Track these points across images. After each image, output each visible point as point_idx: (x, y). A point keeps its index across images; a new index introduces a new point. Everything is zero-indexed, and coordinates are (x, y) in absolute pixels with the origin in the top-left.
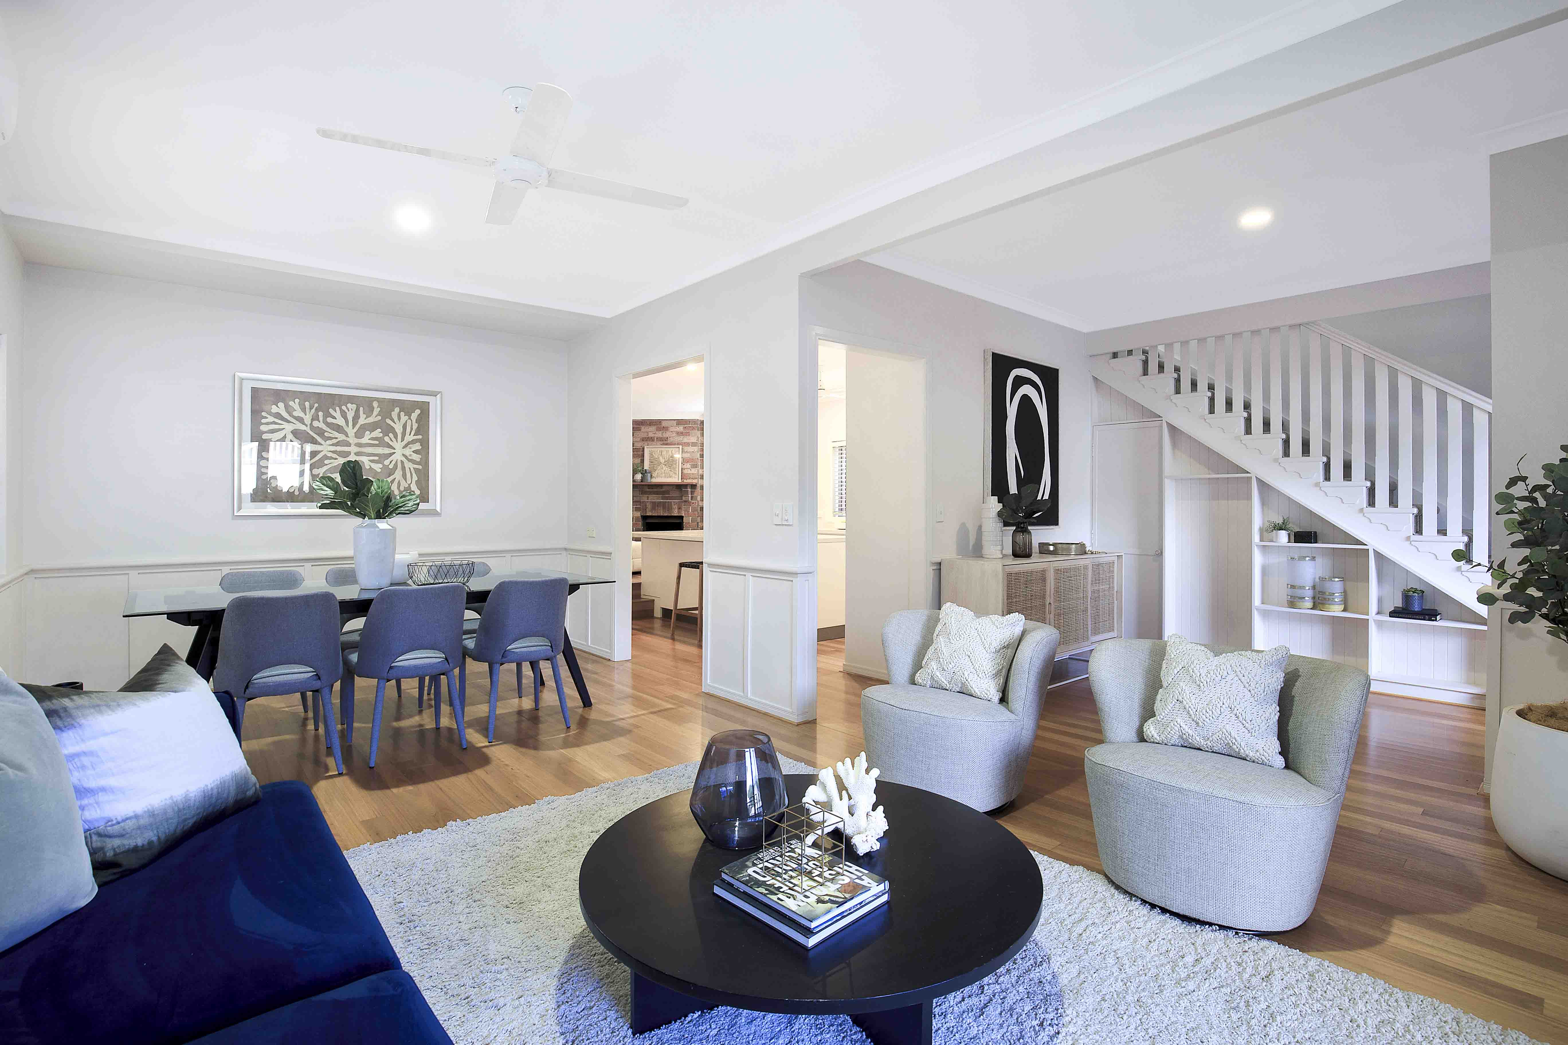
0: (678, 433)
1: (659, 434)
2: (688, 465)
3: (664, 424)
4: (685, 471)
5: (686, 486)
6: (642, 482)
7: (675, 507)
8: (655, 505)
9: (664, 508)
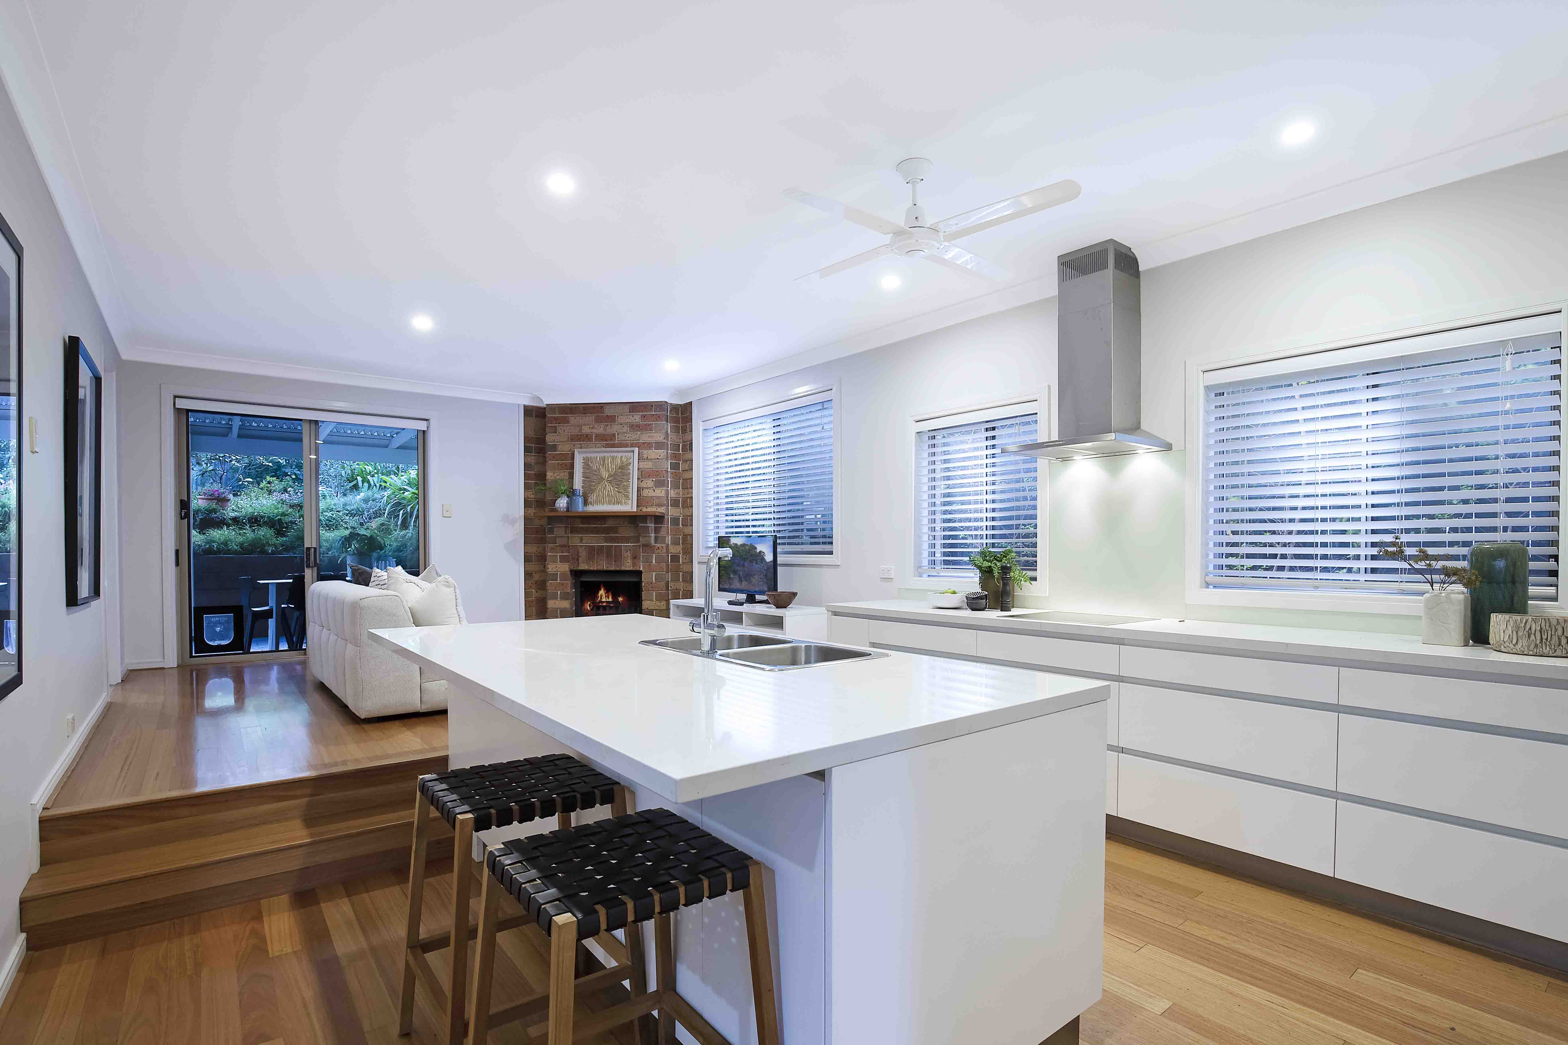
0: (634, 427)
1: (600, 429)
2: (649, 483)
3: (608, 412)
4: (645, 493)
5: (644, 518)
6: (568, 510)
7: (628, 555)
8: (593, 552)
9: (609, 556)
